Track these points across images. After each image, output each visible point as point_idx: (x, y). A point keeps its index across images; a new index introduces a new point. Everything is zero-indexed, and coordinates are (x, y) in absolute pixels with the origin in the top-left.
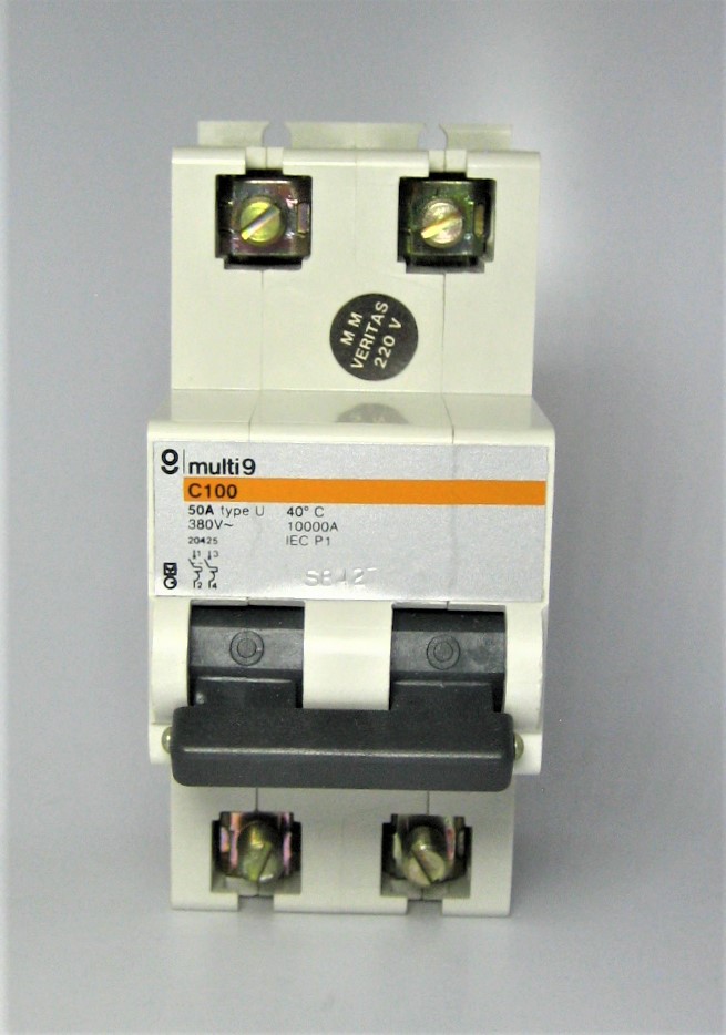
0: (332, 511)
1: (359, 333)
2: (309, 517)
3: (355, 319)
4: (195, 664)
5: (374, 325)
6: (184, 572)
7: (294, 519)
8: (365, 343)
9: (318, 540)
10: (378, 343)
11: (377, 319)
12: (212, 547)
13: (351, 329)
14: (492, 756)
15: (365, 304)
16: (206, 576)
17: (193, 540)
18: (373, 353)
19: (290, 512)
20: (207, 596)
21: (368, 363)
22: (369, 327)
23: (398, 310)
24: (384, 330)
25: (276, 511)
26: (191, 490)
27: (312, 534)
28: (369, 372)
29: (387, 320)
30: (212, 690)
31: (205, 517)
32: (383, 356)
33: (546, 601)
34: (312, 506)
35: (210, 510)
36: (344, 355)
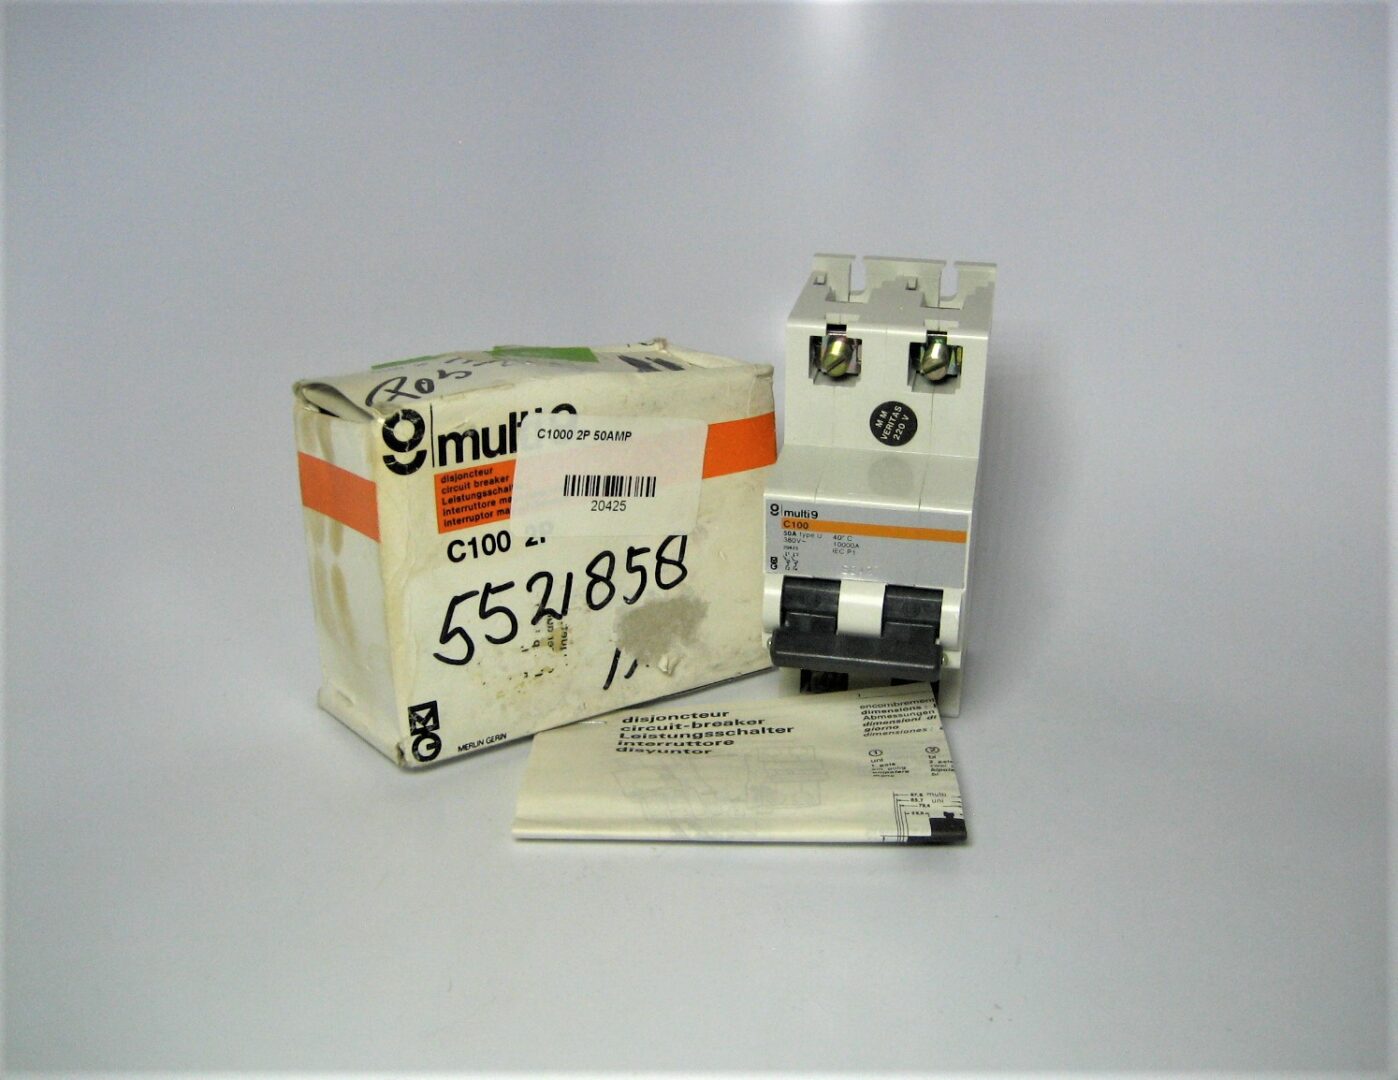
0: (856, 539)
1: (886, 421)
2: (845, 540)
3: (884, 414)
4: (786, 606)
5: (893, 417)
6: (781, 562)
7: (837, 541)
8: (889, 426)
9: (849, 551)
10: (896, 427)
11: (896, 415)
12: (795, 551)
13: (881, 419)
14: (928, 667)
15: (889, 407)
16: (792, 564)
17: (785, 547)
18: (893, 432)
19: (835, 537)
20: (793, 574)
21: (890, 437)
22: (891, 418)
23: (907, 410)
24: (899, 420)
25: (828, 537)
26: (785, 524)
27: (846, 549)
28: (891, 442)
29: (901, 415)
30: (794, 620)
31: (792, 537)
32: (898, 434)
33: (965, 589)
34: (846, 535)
35: (794, 534)
36: (877, 432)
